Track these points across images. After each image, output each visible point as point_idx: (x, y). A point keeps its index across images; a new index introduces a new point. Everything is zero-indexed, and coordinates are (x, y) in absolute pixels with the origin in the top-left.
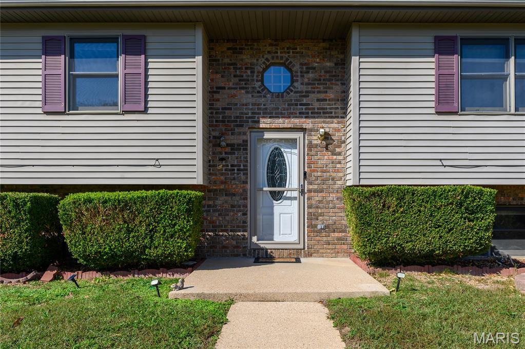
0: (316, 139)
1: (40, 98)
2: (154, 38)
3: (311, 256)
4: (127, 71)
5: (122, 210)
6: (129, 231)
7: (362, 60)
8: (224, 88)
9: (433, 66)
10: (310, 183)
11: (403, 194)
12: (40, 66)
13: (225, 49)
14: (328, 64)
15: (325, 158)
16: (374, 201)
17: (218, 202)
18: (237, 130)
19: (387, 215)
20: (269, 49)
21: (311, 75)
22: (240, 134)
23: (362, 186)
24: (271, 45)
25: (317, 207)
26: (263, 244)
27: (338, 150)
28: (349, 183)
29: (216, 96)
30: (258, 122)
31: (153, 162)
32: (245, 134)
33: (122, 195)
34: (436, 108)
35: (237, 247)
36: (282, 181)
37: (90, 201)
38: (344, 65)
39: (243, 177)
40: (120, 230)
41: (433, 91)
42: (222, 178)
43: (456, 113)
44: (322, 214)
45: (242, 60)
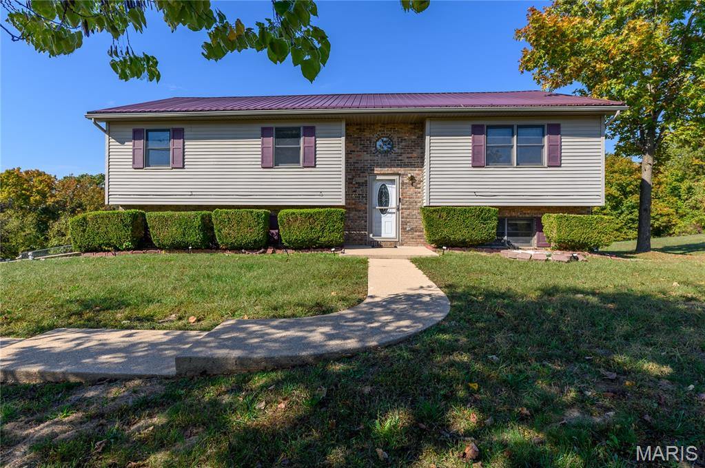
0: (406, 180)
1: (260, 160)
2: (319, 128)
3: (403, 245)
4: (306, 145)
5: (309, 218)
6: (312, 229)
7: (432, 138)
8: (354, 151)
9: (471, 141)
10: (403, 205)
11: (450, 211)
12: (260, 143)
13: (354, 129)
14: (413, 137)
15: (411, 190)
16: (435, 214)
17: (351, 215)
18: (361, 175)
19: (441, 221)
20: (380, 129)
21: (403, 144)
22: (363, 177)
23: (432, 206)
24: (381, 127)
25: (407, 218)
26: (376, 239)
27: (418, 186)
28: (425, 205)
29: (350, 156)
30: (373, 170)
31: (319, 193)
32: (366, 177)
33: (309, 210)
34: (472, 164)
35: (361, 240)
36: (387, 203)
37: (294, 213)
38: (422, 138)
39: (365, 201)
40: (307, 228)
41: (471, 155)
42: (354, 201)
43: (483, 167)
44: (409, 222)
45: (364, 135)
